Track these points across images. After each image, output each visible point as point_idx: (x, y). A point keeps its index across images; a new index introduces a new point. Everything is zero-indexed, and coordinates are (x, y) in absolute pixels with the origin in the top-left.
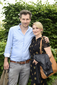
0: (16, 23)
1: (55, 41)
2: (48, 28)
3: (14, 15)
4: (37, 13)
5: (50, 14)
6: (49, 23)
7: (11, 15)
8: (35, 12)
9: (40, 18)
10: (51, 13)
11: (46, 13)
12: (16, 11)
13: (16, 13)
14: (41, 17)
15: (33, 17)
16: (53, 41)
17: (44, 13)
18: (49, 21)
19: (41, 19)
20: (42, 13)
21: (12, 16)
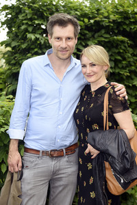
0: (36, 50)
2: (120, 61)
3: (30, 29)
4: (92, 21)
5: (125, 24)
8: (86, 20)
9: (99, 34)
10: (127, 22)
11: (114, 21)
12: (36, 17)
14: (103, 31)
16: (134, 94)
17: (109, 22)
18: (123, 42)
19: (102, 36)
20: (106, 22)
21: (26, 30)
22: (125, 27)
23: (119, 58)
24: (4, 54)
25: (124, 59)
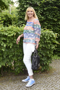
6: (56, 11)
7: (23, 3)
13: (27, 1)
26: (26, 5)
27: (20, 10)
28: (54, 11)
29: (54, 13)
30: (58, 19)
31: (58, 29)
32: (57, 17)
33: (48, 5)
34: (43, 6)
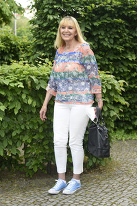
0: (54, 28)
1: (131, 65)
2: (118, 39)
3: (51, 12)
4: (97, 6)
5: (124, 9)
6: (121, 28)
7: (45, 11)
8: (93, 5)
9: (104, 17)
10: (126, 8)
11: (115, 7)
12: (55, 2)
13: (55, 6)
14: (107, 15)
15: (89, 16)
16: (127, 65)
17: (112, 7)
18: (121, 23)
19: (105, 19)
20: (109, 8)
21: (48, 13)
22: (124, 12)
23: (117, 36)
24: (32, 30)
25: (122, 37)
26: (53, 14)
27: (37, 26)
28: (116, 28)
29: (118, 33)
30: (126, 48)
31: (126, 70)
32: (124, 43)
33: (103, 15)
34: (92, 18)
